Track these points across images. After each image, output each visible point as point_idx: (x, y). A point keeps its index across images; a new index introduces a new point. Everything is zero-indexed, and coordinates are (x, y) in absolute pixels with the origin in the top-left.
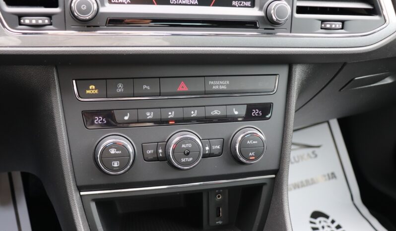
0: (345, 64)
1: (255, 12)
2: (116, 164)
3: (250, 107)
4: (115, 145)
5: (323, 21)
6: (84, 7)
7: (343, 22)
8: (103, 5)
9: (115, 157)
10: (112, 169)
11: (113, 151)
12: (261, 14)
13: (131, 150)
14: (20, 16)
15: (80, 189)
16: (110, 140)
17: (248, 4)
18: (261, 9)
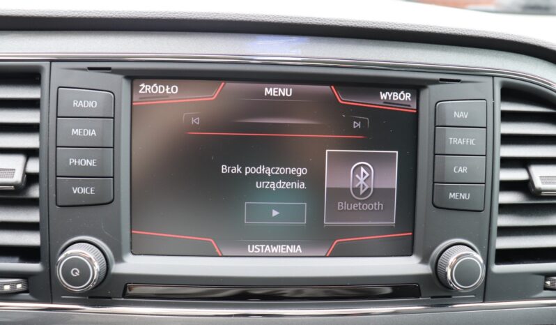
5: (548, 276)
6: (75, 273)
8: (119, 259)
12: (425, 269)
18: (425, 260)
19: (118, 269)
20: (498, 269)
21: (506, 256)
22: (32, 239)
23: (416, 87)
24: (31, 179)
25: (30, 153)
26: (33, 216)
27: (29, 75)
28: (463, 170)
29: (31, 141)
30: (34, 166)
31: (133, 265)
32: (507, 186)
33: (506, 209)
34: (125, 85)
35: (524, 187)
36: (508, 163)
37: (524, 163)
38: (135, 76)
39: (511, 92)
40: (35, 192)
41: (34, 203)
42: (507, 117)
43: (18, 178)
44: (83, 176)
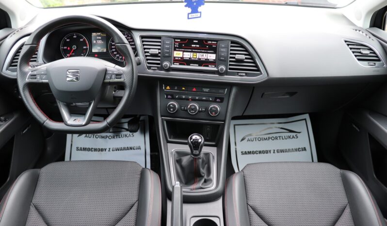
0: (254, 88)
1: (215, 69)
2: (172, 110)
3: (216, 98)
4: (172, 104)
5: (238, 73)
6: (166, 66)
7: (246, 73)
9: (172, 107)
10: (171, 111)
11: (171, 106)
12: (217, 70)
13: (177, 106)
14: (151, 67)
15: (162, 116)
16: (172, 103)
17: (214, 66)
18: (217, 68)
19: (171, 66)
20: (229, 70)
21: (230, 69)
22: (159, 62)
23: (217, 41)
24: (159, 53)
25: (159, 49)
26: (159, 58)
27: (159, 38)
28: (223, 54)
29: (159, 47)
30: (160, 51)
31: (173, 66)
32: (231, 58)
33: (230, 61)
34: (173, 40)
35: (234, 58)
36: (231, 54)
37: (235, 54)
38: (175, 38)
39: (233, 42)
40: (159, 55)
41: (159, 56)
42: (231, 46)
43: (158, 53)
44: (167, 53)
